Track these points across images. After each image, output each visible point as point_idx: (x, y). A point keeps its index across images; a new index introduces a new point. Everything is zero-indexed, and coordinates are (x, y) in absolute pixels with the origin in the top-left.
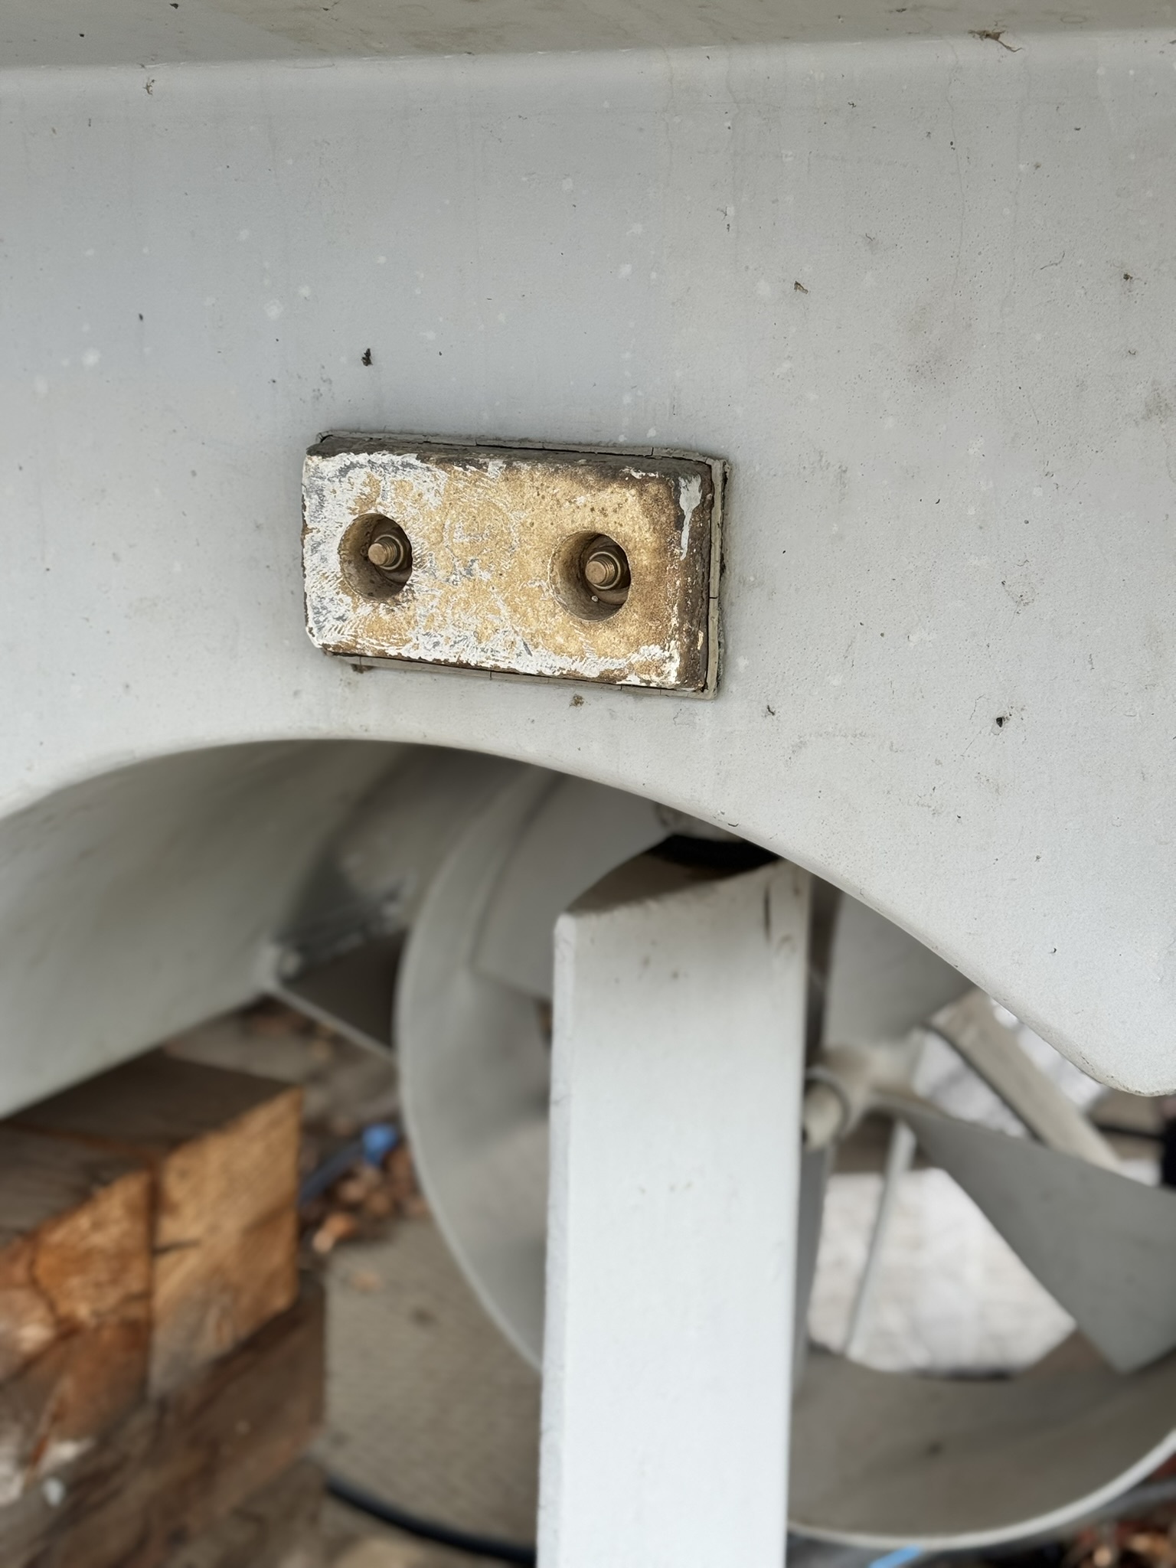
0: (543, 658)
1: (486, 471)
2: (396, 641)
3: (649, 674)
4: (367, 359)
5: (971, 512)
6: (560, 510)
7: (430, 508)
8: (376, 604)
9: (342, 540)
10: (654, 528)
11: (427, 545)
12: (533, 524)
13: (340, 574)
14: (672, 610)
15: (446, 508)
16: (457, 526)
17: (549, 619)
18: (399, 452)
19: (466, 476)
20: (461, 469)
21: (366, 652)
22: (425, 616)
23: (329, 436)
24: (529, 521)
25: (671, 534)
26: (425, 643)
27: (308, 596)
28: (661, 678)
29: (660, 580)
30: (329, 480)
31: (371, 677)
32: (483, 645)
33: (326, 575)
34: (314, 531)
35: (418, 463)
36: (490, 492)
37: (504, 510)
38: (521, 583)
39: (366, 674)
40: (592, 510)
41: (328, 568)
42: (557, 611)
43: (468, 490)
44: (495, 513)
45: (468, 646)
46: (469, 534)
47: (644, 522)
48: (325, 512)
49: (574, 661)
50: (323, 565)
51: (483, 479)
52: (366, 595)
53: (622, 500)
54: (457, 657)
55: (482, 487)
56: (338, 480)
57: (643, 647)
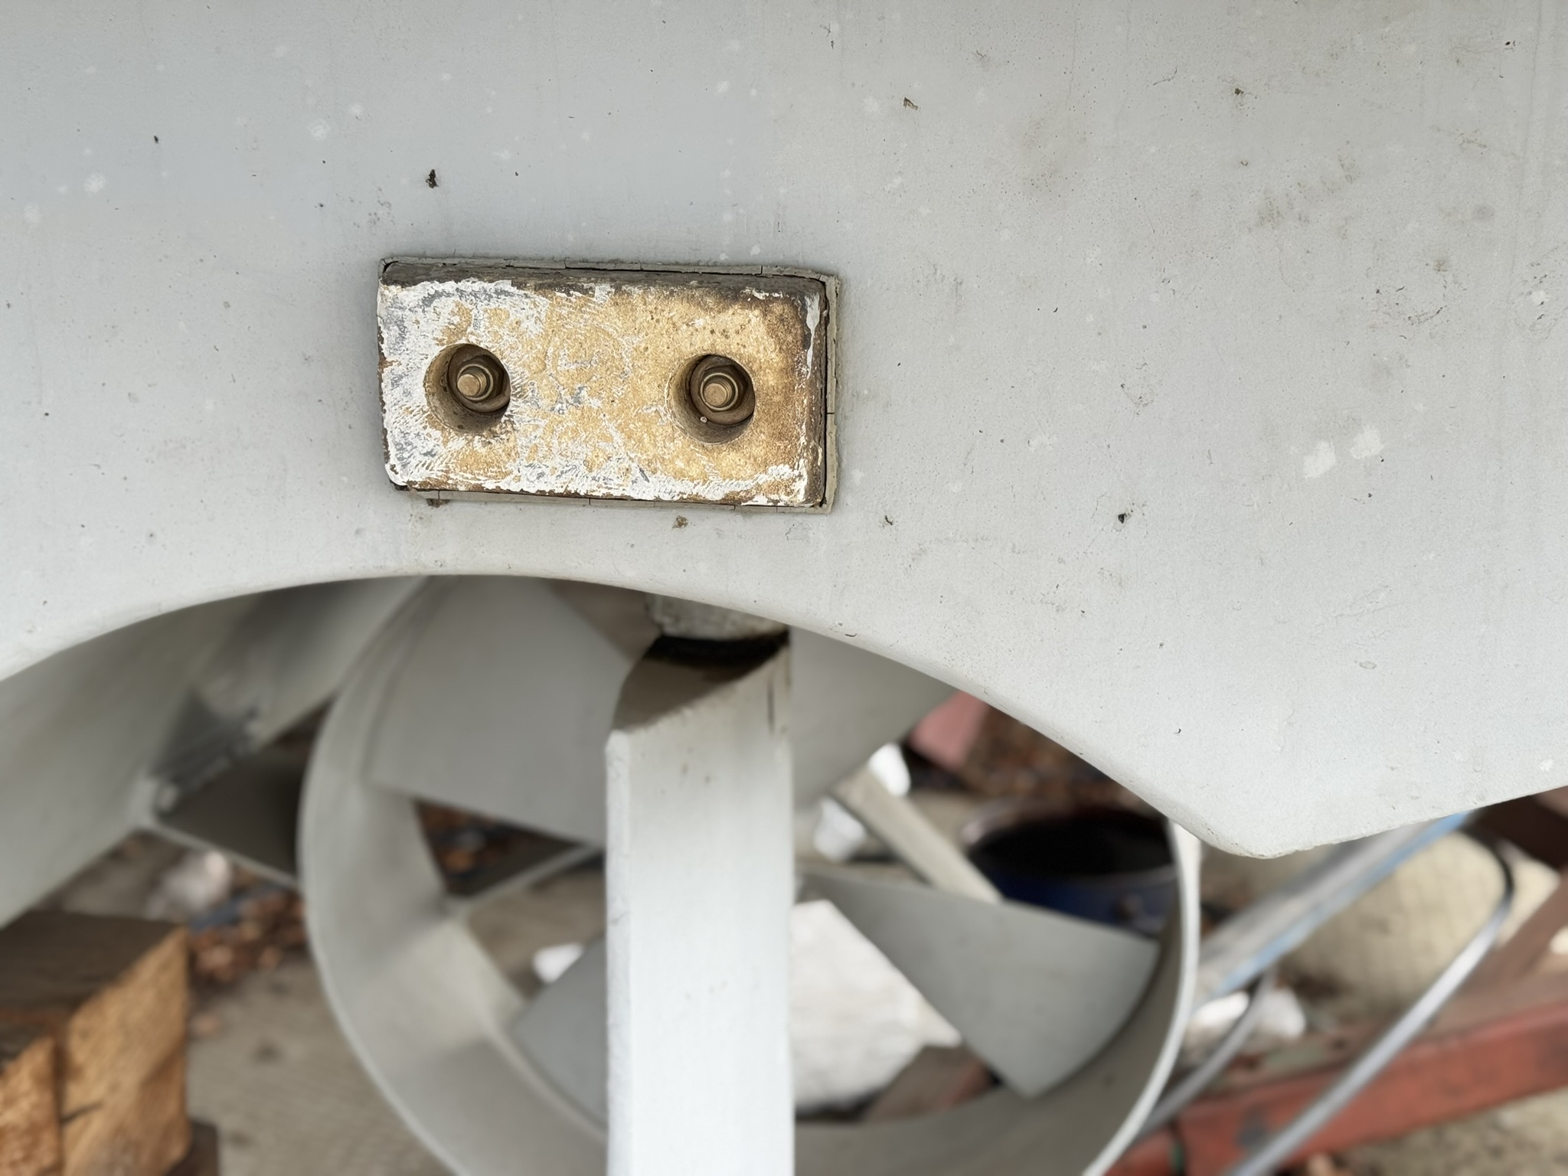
0: (662, 483)
1: (593, 296)
2: (494, 474)
3: (778, 493)
4: (432, 180)
5: (1090, 318)
6: (678, 334)
7: (530, 336)
8: (470, 437)
9: (427, 372)
10: (780, 348)
11: (527, 374)
12: (647, 348)
13: (427, 407)
14: (801, 429)
15: (548, 335)
16: (562, 353)
17: (668, 444)
18: (491, 278)
19: (570, 301)
20: (564, 295)
21: (458, 487)
22: (527, 447)
23: (394, 262)
24: (643, 345)
25: (798, 353)
26: (528, 474)
27: (389, 432)
28: (790, 496)
29: (787, 400)
30: (410, 310)
31: (446, 510)
32: (594, 474)
33: (410, 410)
34: (394, 364)
35: (514, 290)
36: (598, 318)
37: (615, 334)
38: (635, 408)
39: (442, 508)
40: (712, 332)
41: (412, 402)
42: (676, 435)
43: (573, 316)
44: (604, 339)
45: (577, 476)
46: (576, 362)
47: (770, 343)
48: (408, 344)
49: (696, 485)
50: (405, 399)
51: (590, 304)
52: (457, 429)
53: (745, 321)
54: (564, 487)
55: (589, 313)
56: (421, 310)
57: (772, 468)
